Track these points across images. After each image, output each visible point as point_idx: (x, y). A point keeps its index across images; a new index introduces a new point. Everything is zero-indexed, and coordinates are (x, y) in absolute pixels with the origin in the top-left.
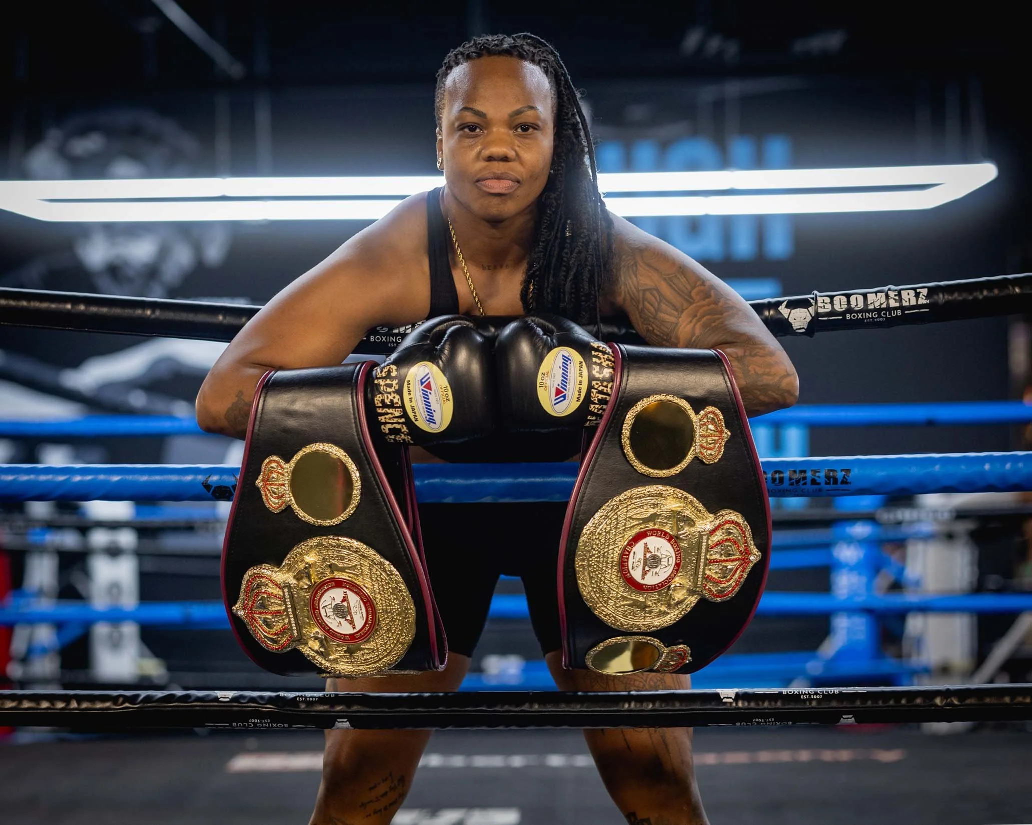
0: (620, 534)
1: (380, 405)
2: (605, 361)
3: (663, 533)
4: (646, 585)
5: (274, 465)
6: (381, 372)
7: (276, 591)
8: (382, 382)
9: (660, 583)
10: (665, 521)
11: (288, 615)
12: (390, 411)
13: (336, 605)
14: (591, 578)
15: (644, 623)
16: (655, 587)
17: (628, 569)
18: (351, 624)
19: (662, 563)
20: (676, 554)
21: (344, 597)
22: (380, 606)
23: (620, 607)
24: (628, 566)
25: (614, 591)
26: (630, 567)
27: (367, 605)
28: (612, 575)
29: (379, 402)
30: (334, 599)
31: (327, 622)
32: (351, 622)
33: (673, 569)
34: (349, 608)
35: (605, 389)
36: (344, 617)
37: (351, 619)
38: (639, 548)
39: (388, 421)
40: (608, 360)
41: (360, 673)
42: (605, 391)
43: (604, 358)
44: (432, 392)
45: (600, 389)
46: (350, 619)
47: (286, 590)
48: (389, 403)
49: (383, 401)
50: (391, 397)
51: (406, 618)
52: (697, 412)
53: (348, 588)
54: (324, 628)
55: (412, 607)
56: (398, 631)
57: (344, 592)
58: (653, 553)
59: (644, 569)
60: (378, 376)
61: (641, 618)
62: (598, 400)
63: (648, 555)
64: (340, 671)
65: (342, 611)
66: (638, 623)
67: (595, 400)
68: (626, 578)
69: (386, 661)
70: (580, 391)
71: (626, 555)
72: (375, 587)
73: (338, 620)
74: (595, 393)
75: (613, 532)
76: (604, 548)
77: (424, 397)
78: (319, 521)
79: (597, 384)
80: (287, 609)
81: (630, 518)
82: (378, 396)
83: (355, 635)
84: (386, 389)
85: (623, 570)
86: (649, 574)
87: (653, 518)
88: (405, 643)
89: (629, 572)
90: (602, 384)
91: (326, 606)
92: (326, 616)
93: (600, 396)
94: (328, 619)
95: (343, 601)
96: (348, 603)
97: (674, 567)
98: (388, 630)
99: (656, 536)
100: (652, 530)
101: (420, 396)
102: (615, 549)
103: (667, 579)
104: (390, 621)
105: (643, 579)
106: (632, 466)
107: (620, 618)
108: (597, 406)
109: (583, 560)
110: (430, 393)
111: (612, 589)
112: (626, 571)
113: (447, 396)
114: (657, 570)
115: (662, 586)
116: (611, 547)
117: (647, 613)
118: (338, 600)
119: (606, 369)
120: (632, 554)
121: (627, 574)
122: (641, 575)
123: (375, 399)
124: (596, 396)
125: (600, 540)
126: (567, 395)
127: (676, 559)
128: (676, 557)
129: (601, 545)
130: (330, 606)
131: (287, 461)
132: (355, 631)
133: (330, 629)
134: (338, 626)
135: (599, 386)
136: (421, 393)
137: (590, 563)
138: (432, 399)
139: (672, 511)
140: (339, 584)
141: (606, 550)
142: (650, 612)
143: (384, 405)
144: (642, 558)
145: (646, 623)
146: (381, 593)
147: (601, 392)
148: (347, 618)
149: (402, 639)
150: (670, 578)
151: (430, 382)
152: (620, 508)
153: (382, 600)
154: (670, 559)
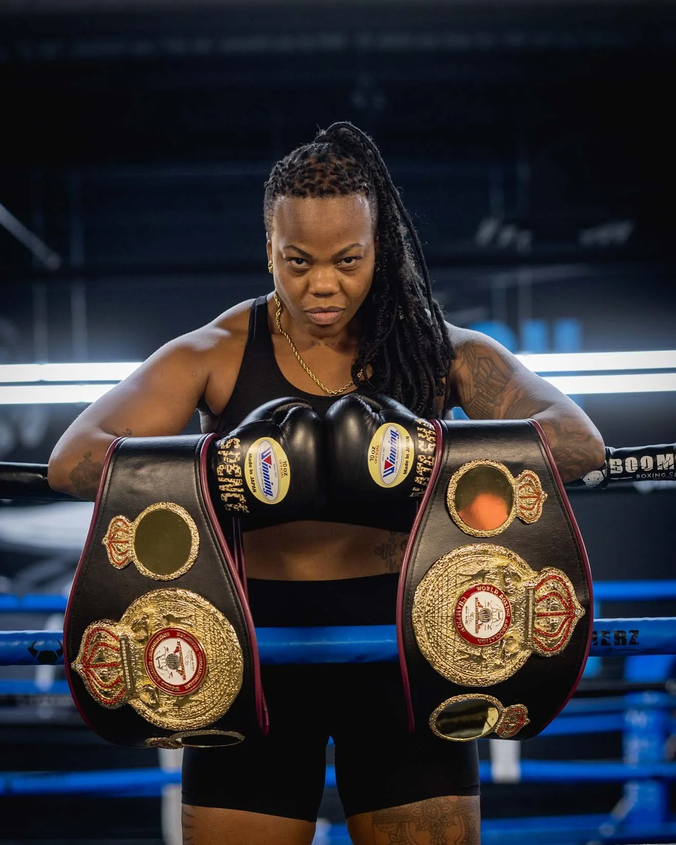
0: (452, 590)
1: (222, 474)
2: (429, 437)
3: (492, 588)
4: (480, 639)
5: (119, 523)
6: (225, 444)
7: (114, 643)
8: (225, 453)
9: (493, 637)
10: (493, 577)
11: (123, 668)
12: (231, 481)
13: (169, 655)
14: (428, 633)
15: (481, 677)
16: (489, 640)
17: (462, 623)
18: (181, 674)
19: (494, 617)
20: (505, 608)
21: (177, 647)
22: (210, 657)
23: (457, 661)
24: (462, 621)
25: (451, 645)
26: (464, 623)
27: (198, 655)
28: (447, 630)
29: (220, 472)
30: (167, 649)
31: (159, 673)
32: (182, 673)
33: (504, 623)
34: (181, 658)
35: (430, 462)
36: (175, 668)
37: (183, 669)
38: (470, 603)
39: (228, 490)
40: (432, 435)
41: (187, 727)
42: (429, 464)
43: (428, 434)
44: (272, 466)
45: (425, 462)
46: (181, 670)
47: (123, 642)
48: (230, 474)
49: (224, 471)
50: (232, 468)
51: (234, 668)
52: (515, 476)
53: (181, 638)
54: (156, 680)
55: (240, 657)
56: (226, 682)
57: (178, 642)
58: (484, 607)
59: (477, 623)
60: (222, 448)
61: (478, 672)
62: (423, 472)
63: (480, 609)
64: (168, 724)
65: (174, 662)
66: (476, 678)
67: (420, 472)
68: (461, 632)
69: (212, 713)
70: (407, 464)
71: (459, 610)
72: (207, 637)
73: (170, 670)
74: (420, 466)
75: (445, 588)
76: (438, 604)
77: (264, 470)
78: (159, 576)
79: (422, 457)
80: (123, 660)
81: (461, 575)
82: (220, 466)
83: (185, 686)
84: (229, 460)
85: (457, 624)
86: (482, 627)
87: (482, 574)
88: (231, 694)
89: (463, 627)
90: (427, 458)
91: (159, 657)
92: (159, 667)
93: (425, 469)
94: (160, 670)
95: (176, 651)
96: (181, 654)
97: (505, 621)
98: (216, 680)
99: (486, 591)
100: (481, 586)
101: (260, 468)
102: (448, 605)
103: (499, 633)
104: (219, 672)
105: (477, 632)
106: (459, 528)
107: (459, 673)
108: (422, 478)
109: (419, 617)
110: (270, 467)
111: (449, 644)
112: (460, 626)
113: (285, 470)
114: (489, 623)
115: (496, 640)
116: (444, 603)
117: (484, 668)
118: (171, 651)
119: (430, 444)
120: (464, 609)
121: (461, 628)
122: (475, 629)
123: (218, 469)
124: (421, 469)
125: (434, 596)
126: (395, 468)
127: (506, 613)
128: (506, 611)
129: (435, 601)
130: (163, 657)
131: (132, 520)
132: (186, 681)
133: (163, 680)
134: (169, 677)
135: (424, 460)
136: (261, 467)
137: (427, 618)
138: (271, 472)
139: (499, 567)
140: (173, 634)
141: (440, 606)
142: (486, 667)
143: (226, 475)
144: (475, 612)
145: (484, 677)
146: (213, 643)
147: (425, 465)
148: (178, 669)
149: (229, 690)
150: (502, 632)
151: (270, 456)
152: (450, 565)
153: (213, 650)
154: (501, 613)
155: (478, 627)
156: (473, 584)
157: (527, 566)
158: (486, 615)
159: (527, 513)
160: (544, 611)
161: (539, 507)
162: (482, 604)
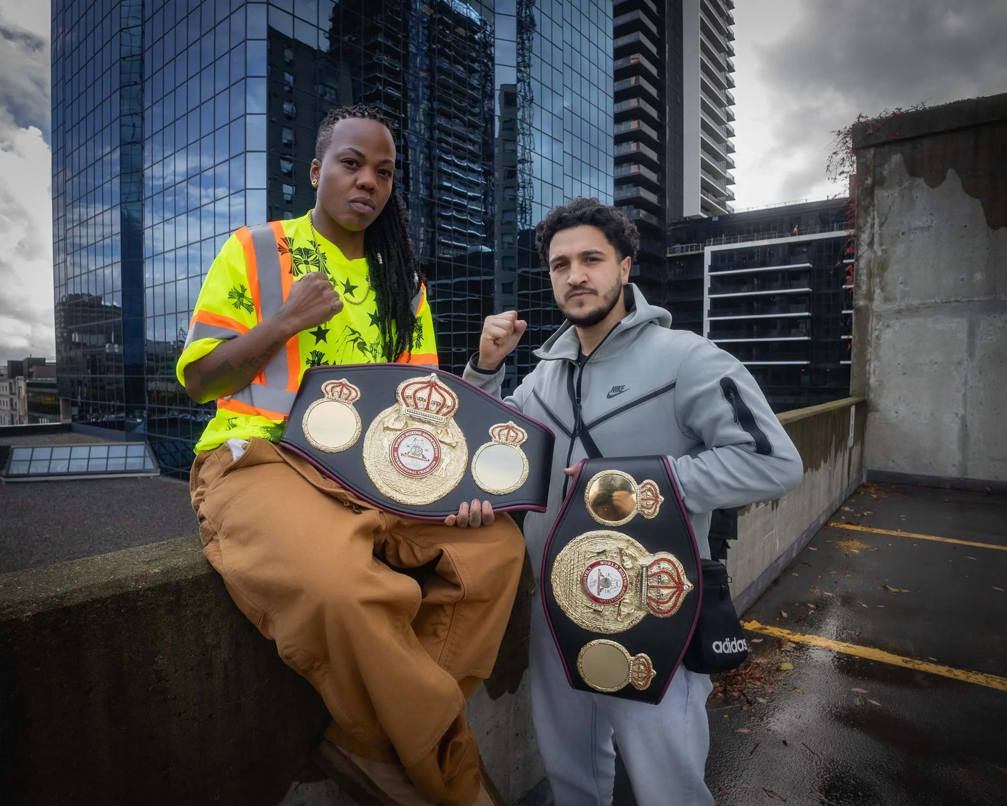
155: (600, 591)
156: (599, 559)
157: (644, 549)
158: (606, 583)
159: (646, 511)
160: (655, 584)
161: (656, 507)
162: (604, 574)
